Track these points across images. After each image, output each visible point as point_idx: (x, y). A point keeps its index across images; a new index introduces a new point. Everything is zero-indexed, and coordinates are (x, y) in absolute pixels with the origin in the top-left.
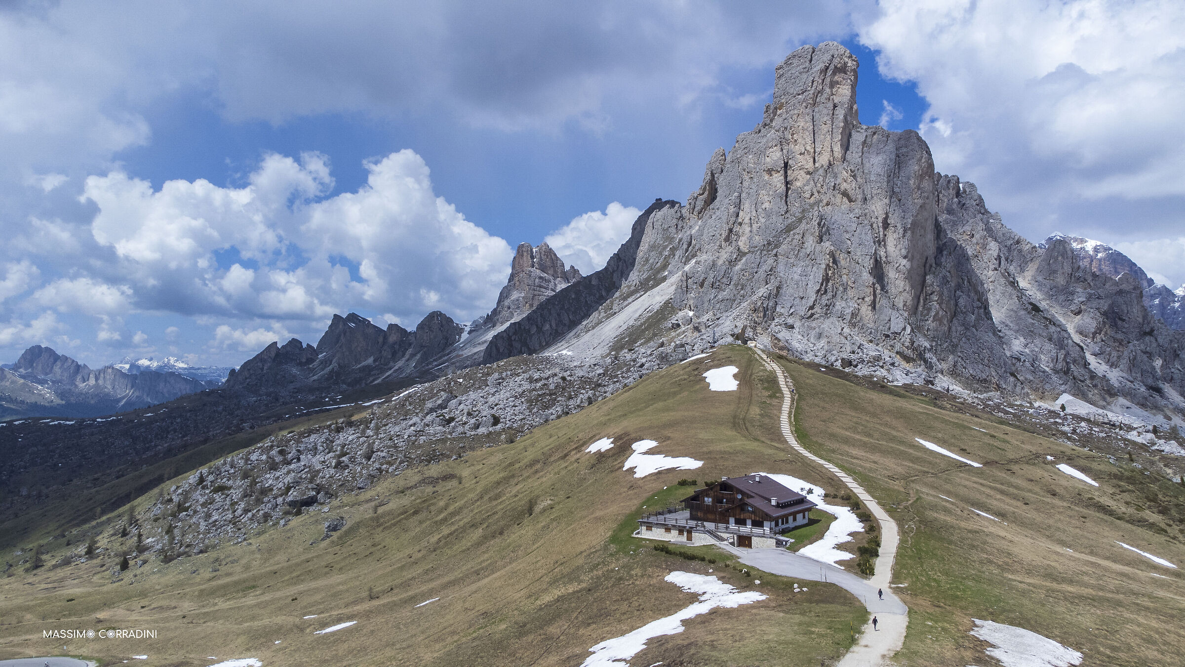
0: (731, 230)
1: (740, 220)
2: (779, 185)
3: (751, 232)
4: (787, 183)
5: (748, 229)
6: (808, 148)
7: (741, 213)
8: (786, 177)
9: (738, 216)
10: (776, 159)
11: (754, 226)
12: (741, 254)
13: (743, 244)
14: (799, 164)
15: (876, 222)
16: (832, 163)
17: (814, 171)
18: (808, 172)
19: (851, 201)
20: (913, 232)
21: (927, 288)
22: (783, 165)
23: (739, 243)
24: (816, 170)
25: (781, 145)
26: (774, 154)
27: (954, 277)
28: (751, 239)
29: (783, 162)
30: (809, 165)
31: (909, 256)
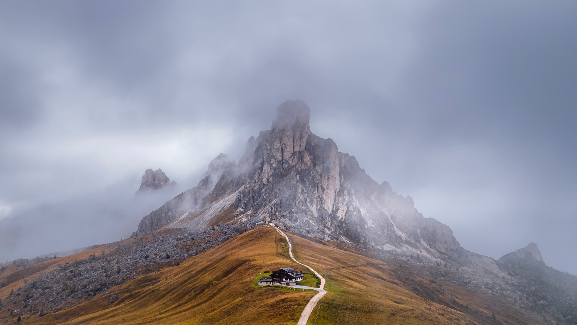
0: (260, 175)
1: (263, 171)
2: (279, 157)
3: (268, 176)
4: (283, 157)
6: (291, 143)
7: (264, 168)
8: (282, 154)
10: (278, 147)
12: (264, 185)
13: (265, 181)
14: (287, 150)
15: (317, 175)
16: (300, 150)
17: (293, 153)
18: (291, 153)
19: (307, 166)
20: (331, 179)
21: (337, 201)
22: (281, 149)
23: (263, 180)
24: (294, 152)
25: (280, 141)
26: (277, 144)
27: (346, 197)
28: (268, 179)
29: (281, 148)
30: (291, 151)
31: (330, 188)
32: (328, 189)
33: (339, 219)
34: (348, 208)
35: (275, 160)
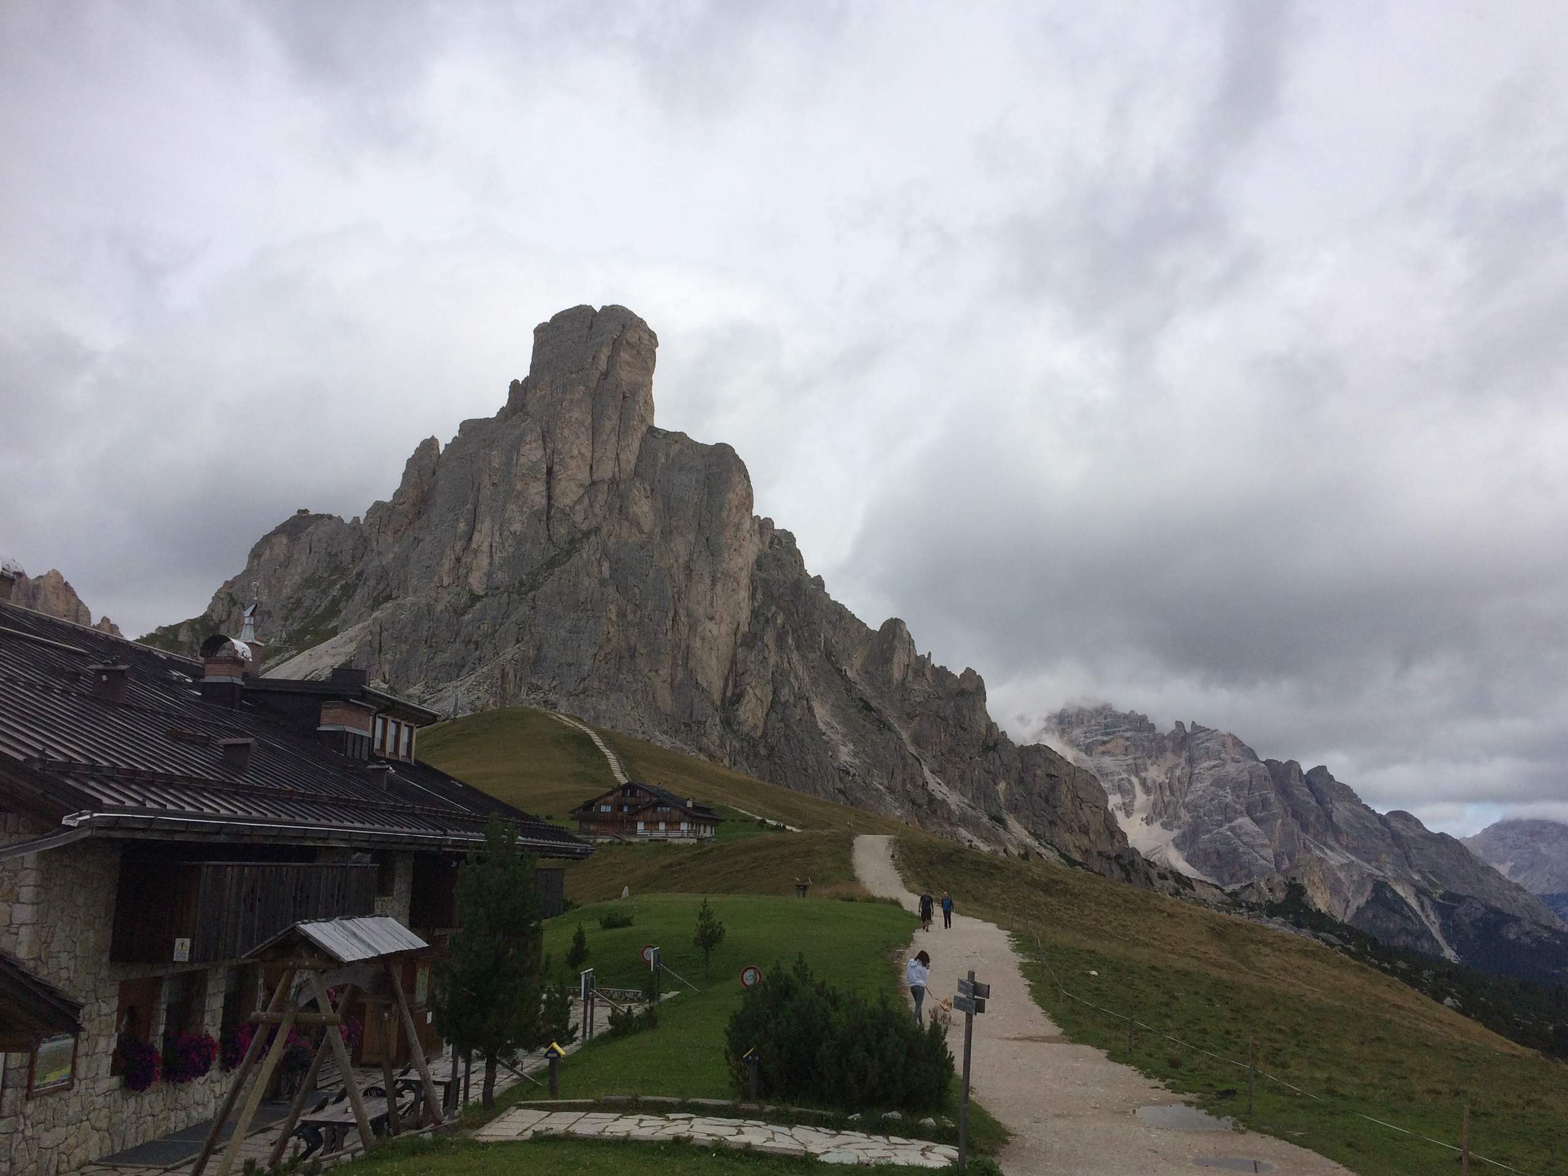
0: (458, 560)
1: (474, 546)
2: (537, 499)
3: (491, 564)
4: (549, 498)
5: (485, 562)
6: (583, 450)
7: (476, 536)
8: (549, 489)
9: (470, 539)
10: (535, 460)
11: (497, 558)
12: (475, 598)
14: (569, 473)
15: (675, 566)
16: (617, 476)
17: (590, 485)
18: (581, 485)
19: (642, 532)
20: (724, 585)
21: (738, 665)
22: (545, 470)
23: (471, 580)
24: (594, 483)
25: (544, 441)
26: (533, 453)
27: (772, 654)
28: (489, 575)
29: (545, 466)
30: (584, 476)
31: (717, 617)
32: (712, 619)
33: (746, 729)
34: (775, 692)
35: (521, 507)
